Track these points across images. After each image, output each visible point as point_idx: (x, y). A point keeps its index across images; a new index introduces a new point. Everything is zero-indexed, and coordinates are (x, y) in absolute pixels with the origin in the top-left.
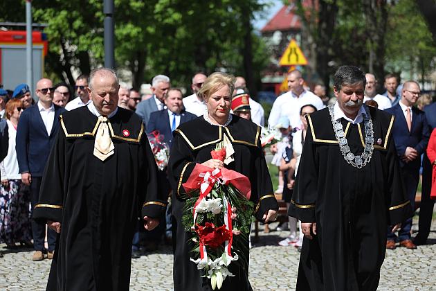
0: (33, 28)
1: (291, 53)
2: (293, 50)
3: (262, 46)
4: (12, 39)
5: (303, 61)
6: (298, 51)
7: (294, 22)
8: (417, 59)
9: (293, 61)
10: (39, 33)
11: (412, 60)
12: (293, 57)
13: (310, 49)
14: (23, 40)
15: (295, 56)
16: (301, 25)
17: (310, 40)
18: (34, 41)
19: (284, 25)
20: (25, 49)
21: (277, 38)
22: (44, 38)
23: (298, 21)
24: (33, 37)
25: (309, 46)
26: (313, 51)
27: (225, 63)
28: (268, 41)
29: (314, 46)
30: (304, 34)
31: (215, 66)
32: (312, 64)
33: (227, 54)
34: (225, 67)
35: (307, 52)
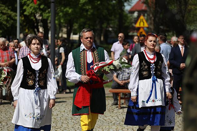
1: (141, 21)
2: (142, 20)
3: (129, 18)
5: (146, 25)
6: (144, 21)
7: (144, 7)
9: (142, 25)
15: (143, 23)
16: (147, 9)
17: (151, 15)
19: (138, 9)
21: (136, 14)
23: (146, 7)
25: (151, 18)
26: (152, 21)
27: (111, 25)
28: (132, 16)
29: (153, 18)
30: (148, 13)
31: (107, 27)
32: (152, 27)
33: (112, 22)
34: (111, 28)
35: (150, 21)
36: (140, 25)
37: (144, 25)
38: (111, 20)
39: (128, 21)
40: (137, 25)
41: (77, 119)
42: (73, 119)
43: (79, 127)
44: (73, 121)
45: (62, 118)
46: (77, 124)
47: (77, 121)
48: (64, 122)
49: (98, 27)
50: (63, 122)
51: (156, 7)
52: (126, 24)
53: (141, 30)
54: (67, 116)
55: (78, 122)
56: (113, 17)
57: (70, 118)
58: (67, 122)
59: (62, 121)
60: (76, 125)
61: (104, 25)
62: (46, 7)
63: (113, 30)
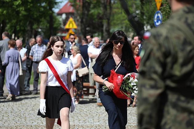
1: (70, 23)
3: (58, 20)
5: (75, 27)
6: (73, 22)
7: (71, 10)
9: (71, 26)
15: (72, 25)
16: (75, 12)
17: (78, 18)
19: (67, 11)
21: (64, 16)
23: (73, 9)
25: (78, 20)
26: (79, 23)
27: (40, 27)
28: (60, 18)
29: (80, 20)
30: (75, 15)
32: (79, 28)
33: (42, 23)
34: (41, 29)
35: (77, 23)
36: (69, 26)
37: (73, 26)
38: (41, 22)
39: (57, 23)
40: (67, 27)
41: (17, 112)
42: (13, 112)
43: (19, 120)
44: (13, 114)
45: (2, 112)
46: (16, 116)
47: (16, 115)
48: (5, 115)
49: (29, 28)
50: (3, 116)
51: (83, 10)
52: (55, 26)
53: (70, 31)
54: (7, 110)
55: (18, 115)
56: (43, 19)
57: (10, 112)
58: (7, 115)
59: (3, 114)
60: (16, 118)
61: (35, 26)
63: (42, 31)
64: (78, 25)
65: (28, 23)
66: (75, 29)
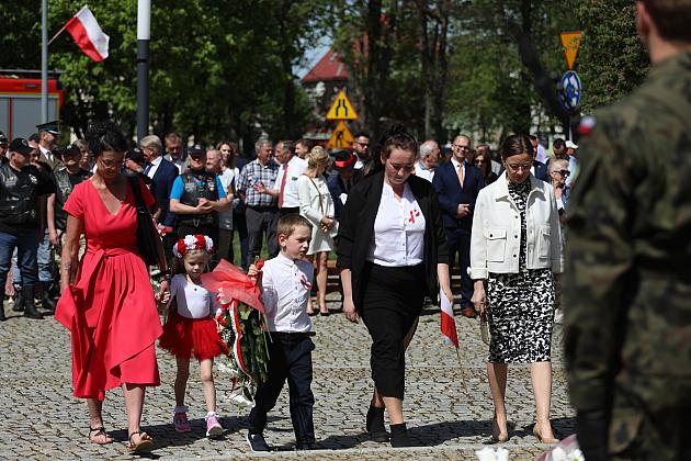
0: (49, 75)
1: (339, 105)
2: (342, 102)
3: (303, 99)
4: (23, 88)
5: (352, 115)
6: (347, 104)
7: (340, 71)
8: (478, 116)
9: (342, 114)
10: (54, 81)
11: (472, 116)
12: (342, 110)
13: (358, 102)
14: (38, 89)
15: (343, 109)
16: (348, 75)
17: (358, 92)
18: (49, 90)
19: (328, 75)
20: (40, 99)
21: (320, 89)
22: (59, 86)
23: (344, 69)
24: (48, 85)
26: (361, 104)
28: (309, 93)
29: (363, 98)
30: (351, 85)
31: (251, 121)
34: (260, 122)
35: (356, 105)
36: (337, 114)
37: (346, 113)
38: (261, 103)
40: (331, 115)
53: (341, 127)
56: (265, 97)
61: (245, 116)
62: (106, 73)
63: (263, 128)
64: (358, 112)
65: (227, 109)
66: (350, 121)
